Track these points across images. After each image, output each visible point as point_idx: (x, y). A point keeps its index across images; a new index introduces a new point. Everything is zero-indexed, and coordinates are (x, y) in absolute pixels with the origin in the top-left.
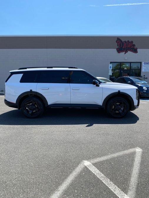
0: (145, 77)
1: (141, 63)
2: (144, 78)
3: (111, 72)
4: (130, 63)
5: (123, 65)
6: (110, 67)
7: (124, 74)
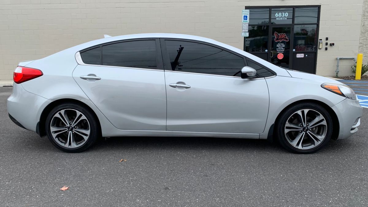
0: (329, 42)
1: (319, 7)
2: (327, 44)
3: (247, 31)
4: (293, 8)
5: (276, 14)
6: (244, 16)
7: (278, 35)
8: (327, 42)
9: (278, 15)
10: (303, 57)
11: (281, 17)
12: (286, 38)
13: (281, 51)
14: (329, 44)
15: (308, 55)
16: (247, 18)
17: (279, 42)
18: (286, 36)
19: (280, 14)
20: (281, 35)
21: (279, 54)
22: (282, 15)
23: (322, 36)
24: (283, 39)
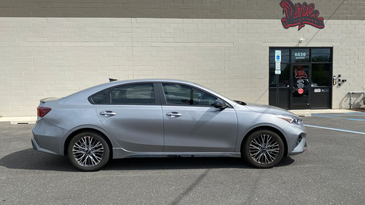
2: (339, 80)
3: (280, 69)
4: (310, 49)
5: (296, 54)
6: (277, 56)
7: (298, 72)
8: (340, 78)
9: (297, 55)
10: (320, 91)
11: (300, 56)
12: (305, 75)
13: (301, 87)
14: (341, 80)
15: (324, 90)
16: (279, 58)
17: (299, 79)
18: (305, 74)
19: (299, 54)
20: (300, 72)
21: (300, 89)
22: (301, 54)
23: (335, 73)
24: (302, 75)
